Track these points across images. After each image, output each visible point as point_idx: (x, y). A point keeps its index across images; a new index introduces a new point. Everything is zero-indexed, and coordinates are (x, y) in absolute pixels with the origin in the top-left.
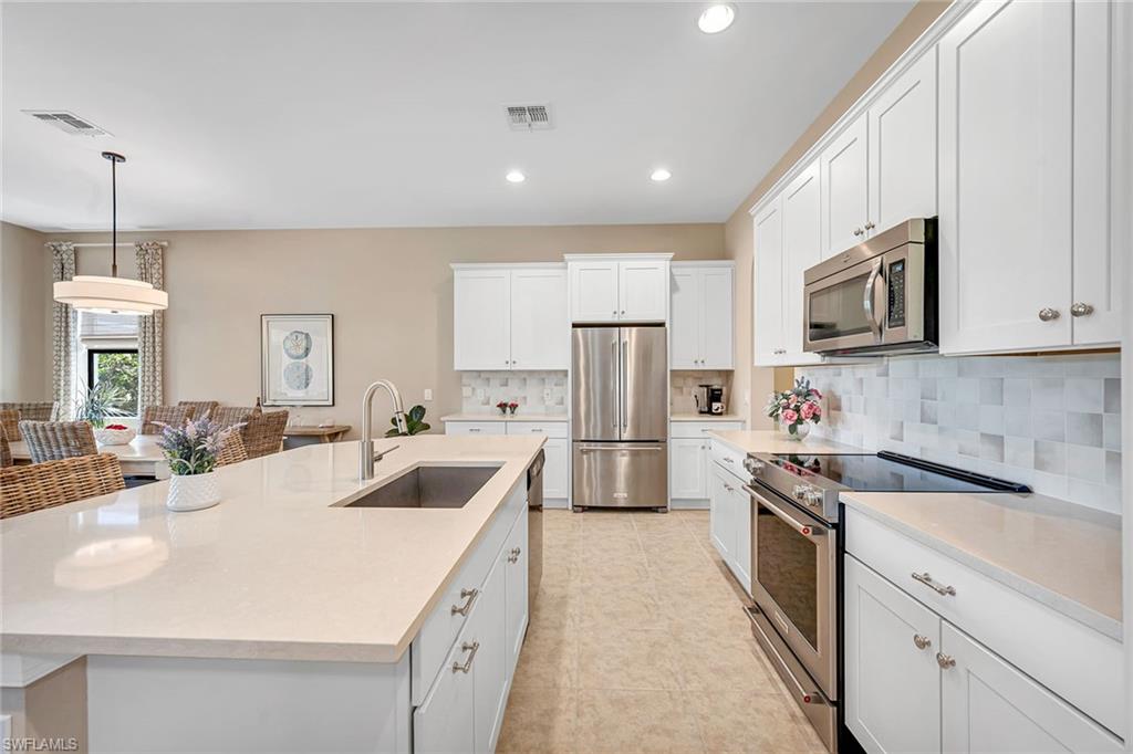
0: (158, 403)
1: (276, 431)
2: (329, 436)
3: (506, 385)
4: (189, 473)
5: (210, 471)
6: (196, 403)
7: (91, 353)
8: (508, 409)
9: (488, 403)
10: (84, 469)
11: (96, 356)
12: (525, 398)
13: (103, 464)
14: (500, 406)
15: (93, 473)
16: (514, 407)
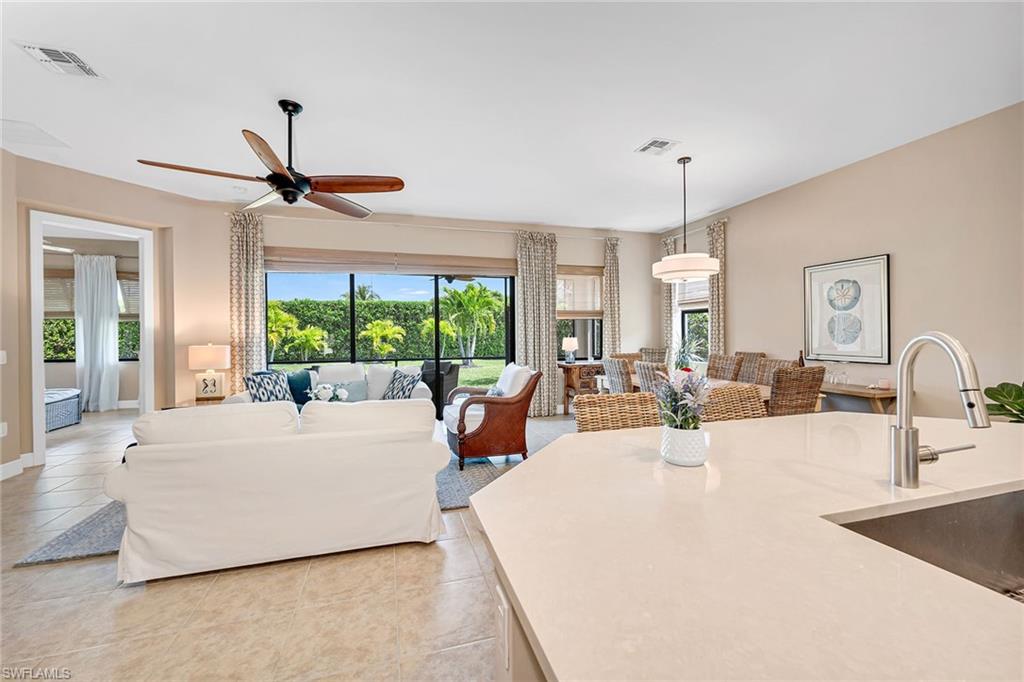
0: (721, 352)
1: (811, 387)
2: (882, 399)
4: (676, 427)
5: (695, 428)
6: (744, 354)
7: (684, 313)
10: (634, 403)
11: (686, 315)
13: (646, 401)
15: (639, 407)
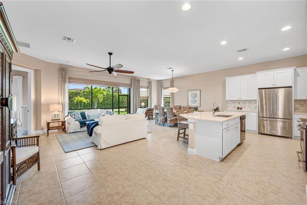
3: (240, 103)
8: (240, 109)
9: (235, 107)
11: (164, 98)
12: (245, 107)
14: (237, 108)
16: (241, 108)
